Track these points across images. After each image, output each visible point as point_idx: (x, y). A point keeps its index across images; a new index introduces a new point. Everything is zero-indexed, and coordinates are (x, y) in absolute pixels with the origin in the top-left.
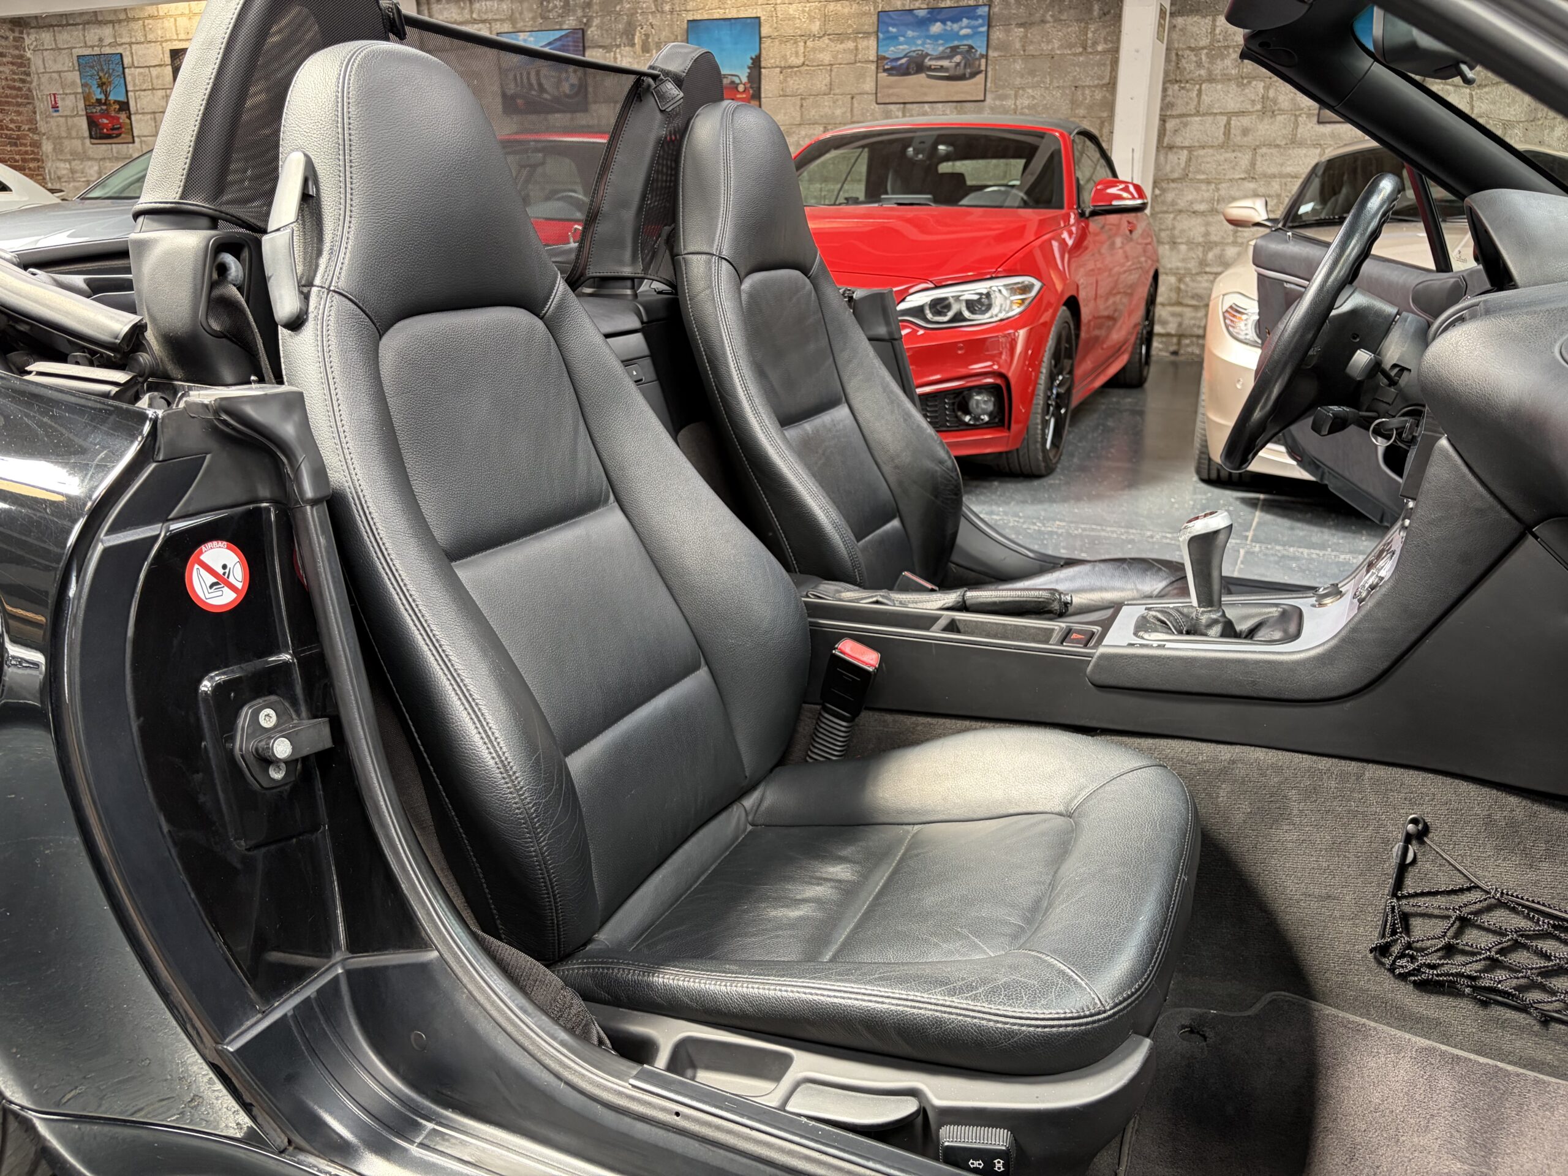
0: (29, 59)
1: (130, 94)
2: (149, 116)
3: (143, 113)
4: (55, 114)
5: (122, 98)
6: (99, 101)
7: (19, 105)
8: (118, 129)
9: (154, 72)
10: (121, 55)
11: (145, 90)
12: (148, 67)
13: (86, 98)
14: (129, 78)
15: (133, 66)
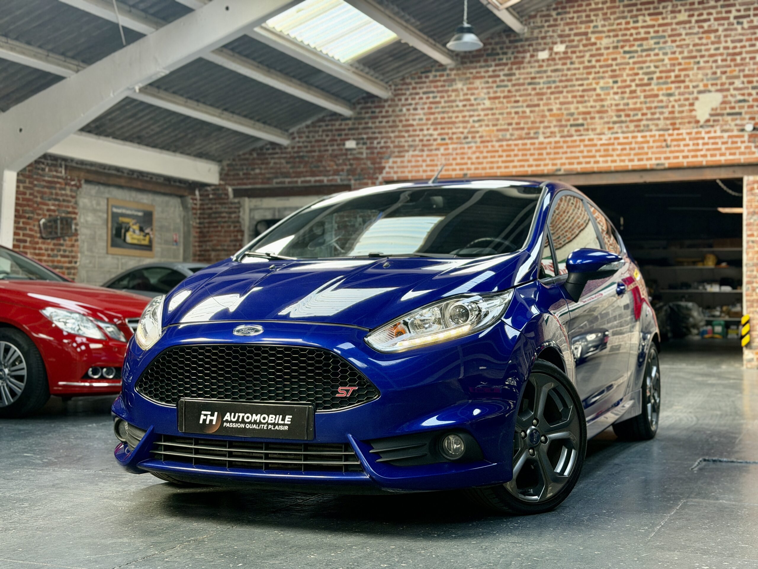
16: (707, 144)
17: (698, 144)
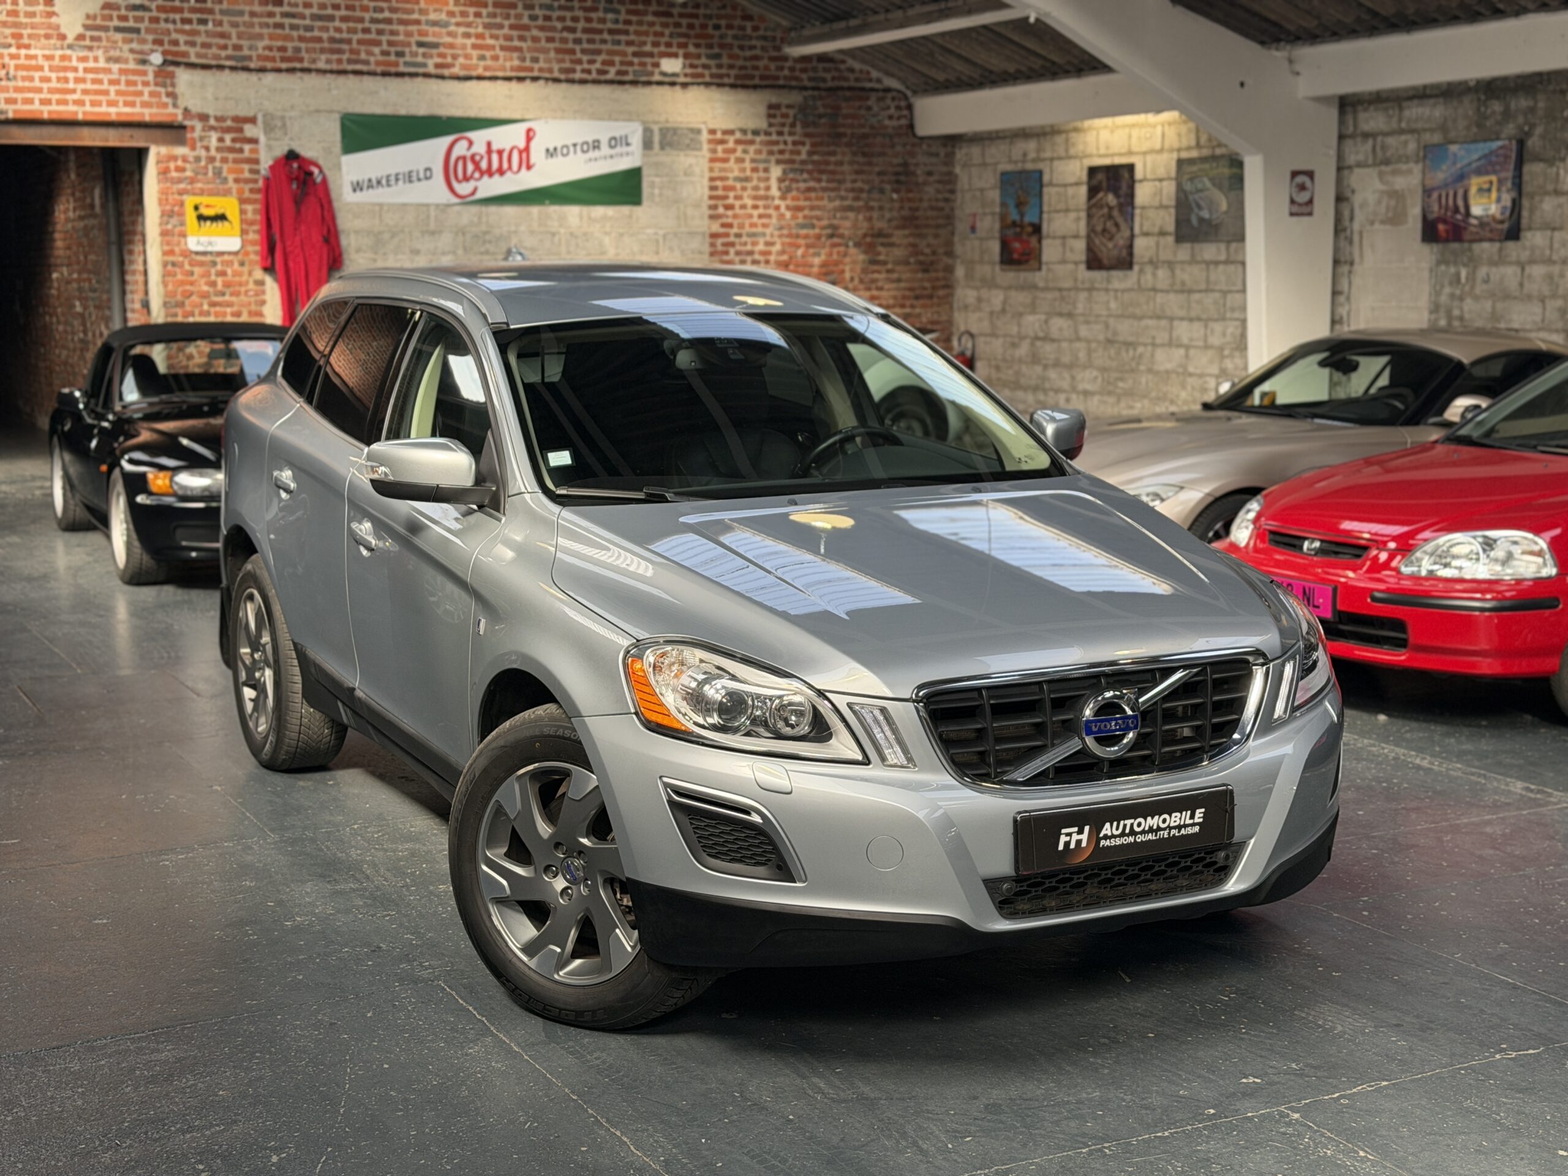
0: (956, 176)
1: (1045, 216)
2: (1058, 242)
3: (1054, 238)
4: (972, 236)
5: (1035, 220)
6: (1014, 224)
7: (938, 226)
8: (1029, 254)
9: (1071, 191)
10: (1040, 173)
11: (1057, 211)
12: (1065, 186)
13: (1003, 217)
14: (1046, 198)
15: (1051, 184)
16: (82, 80)
17: (66, 80)
